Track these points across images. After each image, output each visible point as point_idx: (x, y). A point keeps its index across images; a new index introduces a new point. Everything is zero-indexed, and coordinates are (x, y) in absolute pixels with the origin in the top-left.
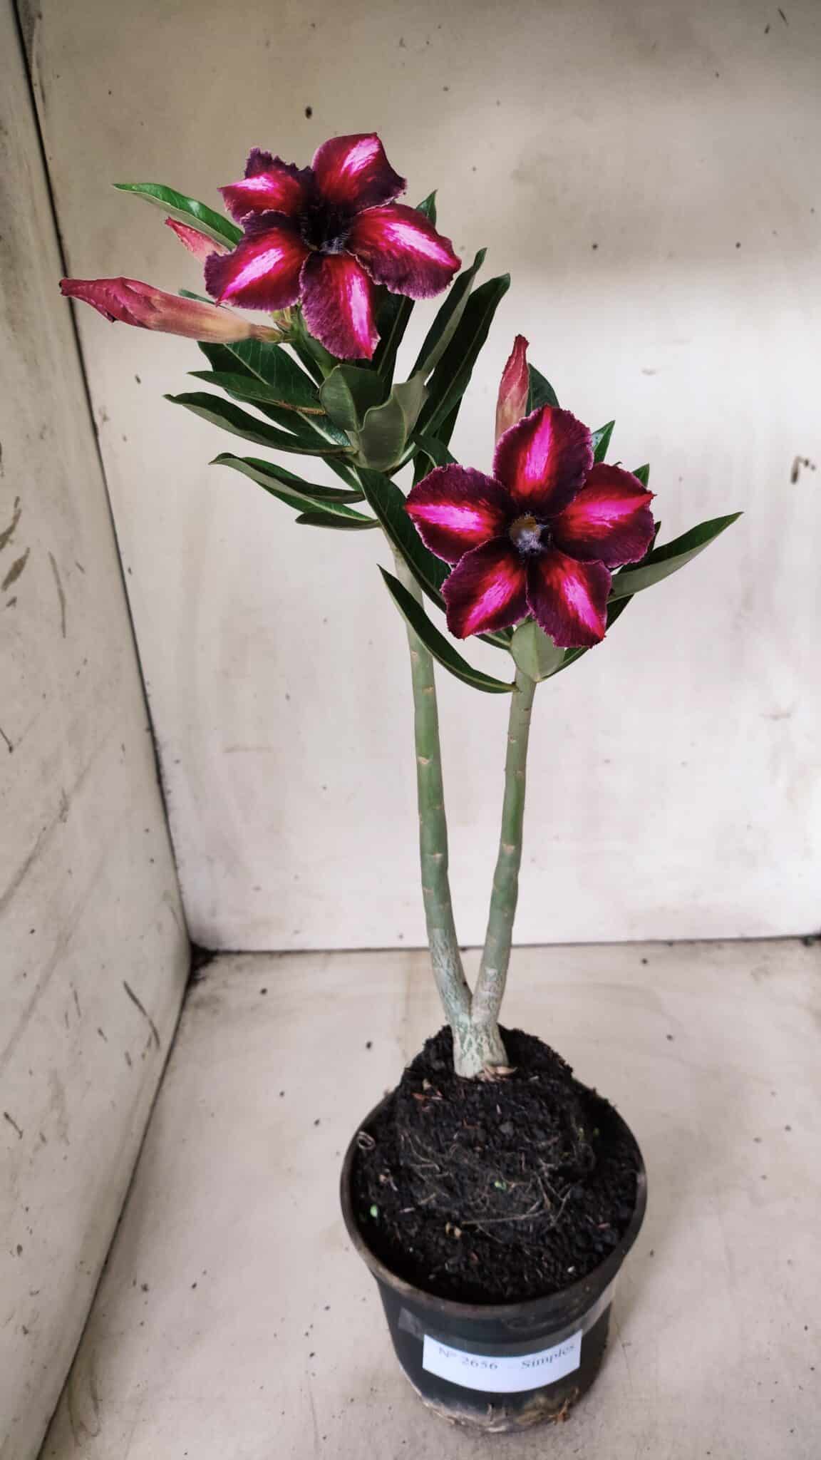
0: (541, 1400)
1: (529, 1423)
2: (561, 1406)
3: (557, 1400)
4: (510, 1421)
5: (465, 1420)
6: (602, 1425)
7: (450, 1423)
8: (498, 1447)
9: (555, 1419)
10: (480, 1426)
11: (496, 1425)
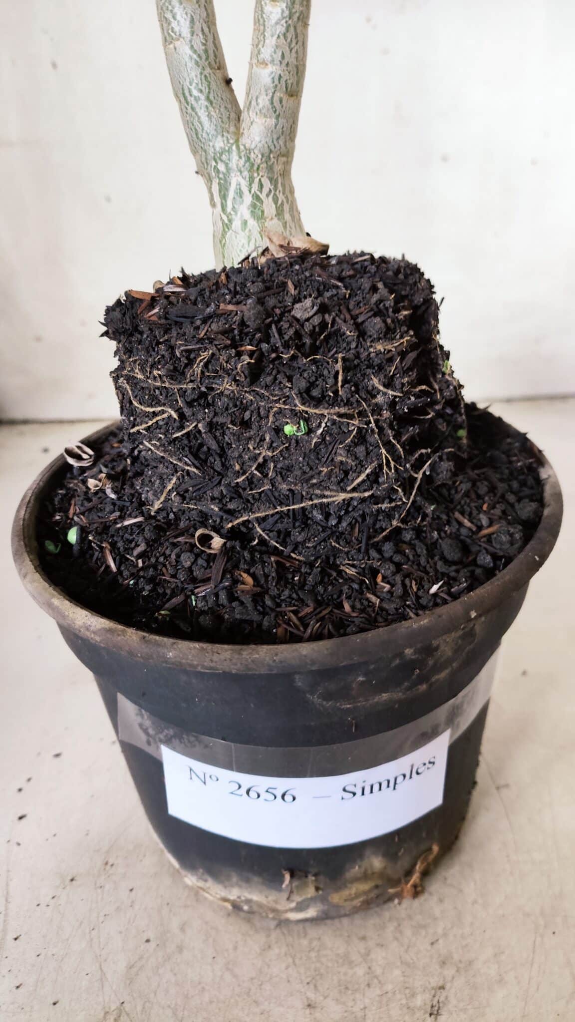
0: (377, 863)
1: (357, 902)
2: (409, 873)
3: (404, 863)
4: (324, 900)
5: (248, 901)
6: (475, 902)
7: (226, 908)
8: (305, 942)
9: (400, 896)
10: (274, 910)
11: (300, 908)
